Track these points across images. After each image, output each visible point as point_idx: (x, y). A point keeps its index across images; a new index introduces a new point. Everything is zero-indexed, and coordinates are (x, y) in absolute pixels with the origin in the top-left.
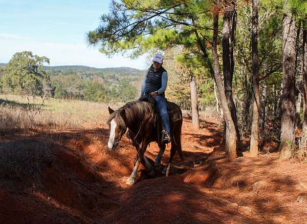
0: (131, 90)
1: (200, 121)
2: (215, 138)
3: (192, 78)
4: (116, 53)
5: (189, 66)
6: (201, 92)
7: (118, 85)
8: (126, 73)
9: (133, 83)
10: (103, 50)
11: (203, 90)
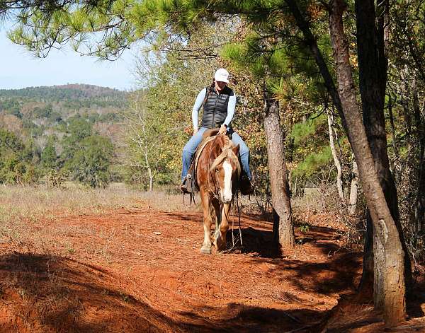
0: (96, 147)
1: (295, 224)
2: (340, 269)
3: (269, 106)
4: (56, 44)
5: (261, 74)
6: (292, 147)
7: (60, 136)
8: (82, 99)
9: (103, 128)
10: (18, 38)
11: (297, 139)
